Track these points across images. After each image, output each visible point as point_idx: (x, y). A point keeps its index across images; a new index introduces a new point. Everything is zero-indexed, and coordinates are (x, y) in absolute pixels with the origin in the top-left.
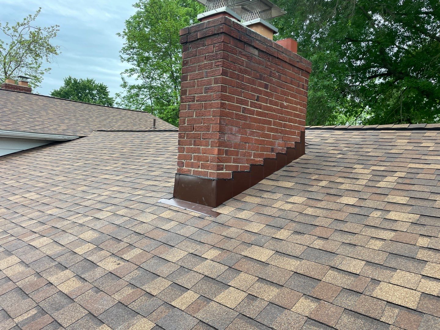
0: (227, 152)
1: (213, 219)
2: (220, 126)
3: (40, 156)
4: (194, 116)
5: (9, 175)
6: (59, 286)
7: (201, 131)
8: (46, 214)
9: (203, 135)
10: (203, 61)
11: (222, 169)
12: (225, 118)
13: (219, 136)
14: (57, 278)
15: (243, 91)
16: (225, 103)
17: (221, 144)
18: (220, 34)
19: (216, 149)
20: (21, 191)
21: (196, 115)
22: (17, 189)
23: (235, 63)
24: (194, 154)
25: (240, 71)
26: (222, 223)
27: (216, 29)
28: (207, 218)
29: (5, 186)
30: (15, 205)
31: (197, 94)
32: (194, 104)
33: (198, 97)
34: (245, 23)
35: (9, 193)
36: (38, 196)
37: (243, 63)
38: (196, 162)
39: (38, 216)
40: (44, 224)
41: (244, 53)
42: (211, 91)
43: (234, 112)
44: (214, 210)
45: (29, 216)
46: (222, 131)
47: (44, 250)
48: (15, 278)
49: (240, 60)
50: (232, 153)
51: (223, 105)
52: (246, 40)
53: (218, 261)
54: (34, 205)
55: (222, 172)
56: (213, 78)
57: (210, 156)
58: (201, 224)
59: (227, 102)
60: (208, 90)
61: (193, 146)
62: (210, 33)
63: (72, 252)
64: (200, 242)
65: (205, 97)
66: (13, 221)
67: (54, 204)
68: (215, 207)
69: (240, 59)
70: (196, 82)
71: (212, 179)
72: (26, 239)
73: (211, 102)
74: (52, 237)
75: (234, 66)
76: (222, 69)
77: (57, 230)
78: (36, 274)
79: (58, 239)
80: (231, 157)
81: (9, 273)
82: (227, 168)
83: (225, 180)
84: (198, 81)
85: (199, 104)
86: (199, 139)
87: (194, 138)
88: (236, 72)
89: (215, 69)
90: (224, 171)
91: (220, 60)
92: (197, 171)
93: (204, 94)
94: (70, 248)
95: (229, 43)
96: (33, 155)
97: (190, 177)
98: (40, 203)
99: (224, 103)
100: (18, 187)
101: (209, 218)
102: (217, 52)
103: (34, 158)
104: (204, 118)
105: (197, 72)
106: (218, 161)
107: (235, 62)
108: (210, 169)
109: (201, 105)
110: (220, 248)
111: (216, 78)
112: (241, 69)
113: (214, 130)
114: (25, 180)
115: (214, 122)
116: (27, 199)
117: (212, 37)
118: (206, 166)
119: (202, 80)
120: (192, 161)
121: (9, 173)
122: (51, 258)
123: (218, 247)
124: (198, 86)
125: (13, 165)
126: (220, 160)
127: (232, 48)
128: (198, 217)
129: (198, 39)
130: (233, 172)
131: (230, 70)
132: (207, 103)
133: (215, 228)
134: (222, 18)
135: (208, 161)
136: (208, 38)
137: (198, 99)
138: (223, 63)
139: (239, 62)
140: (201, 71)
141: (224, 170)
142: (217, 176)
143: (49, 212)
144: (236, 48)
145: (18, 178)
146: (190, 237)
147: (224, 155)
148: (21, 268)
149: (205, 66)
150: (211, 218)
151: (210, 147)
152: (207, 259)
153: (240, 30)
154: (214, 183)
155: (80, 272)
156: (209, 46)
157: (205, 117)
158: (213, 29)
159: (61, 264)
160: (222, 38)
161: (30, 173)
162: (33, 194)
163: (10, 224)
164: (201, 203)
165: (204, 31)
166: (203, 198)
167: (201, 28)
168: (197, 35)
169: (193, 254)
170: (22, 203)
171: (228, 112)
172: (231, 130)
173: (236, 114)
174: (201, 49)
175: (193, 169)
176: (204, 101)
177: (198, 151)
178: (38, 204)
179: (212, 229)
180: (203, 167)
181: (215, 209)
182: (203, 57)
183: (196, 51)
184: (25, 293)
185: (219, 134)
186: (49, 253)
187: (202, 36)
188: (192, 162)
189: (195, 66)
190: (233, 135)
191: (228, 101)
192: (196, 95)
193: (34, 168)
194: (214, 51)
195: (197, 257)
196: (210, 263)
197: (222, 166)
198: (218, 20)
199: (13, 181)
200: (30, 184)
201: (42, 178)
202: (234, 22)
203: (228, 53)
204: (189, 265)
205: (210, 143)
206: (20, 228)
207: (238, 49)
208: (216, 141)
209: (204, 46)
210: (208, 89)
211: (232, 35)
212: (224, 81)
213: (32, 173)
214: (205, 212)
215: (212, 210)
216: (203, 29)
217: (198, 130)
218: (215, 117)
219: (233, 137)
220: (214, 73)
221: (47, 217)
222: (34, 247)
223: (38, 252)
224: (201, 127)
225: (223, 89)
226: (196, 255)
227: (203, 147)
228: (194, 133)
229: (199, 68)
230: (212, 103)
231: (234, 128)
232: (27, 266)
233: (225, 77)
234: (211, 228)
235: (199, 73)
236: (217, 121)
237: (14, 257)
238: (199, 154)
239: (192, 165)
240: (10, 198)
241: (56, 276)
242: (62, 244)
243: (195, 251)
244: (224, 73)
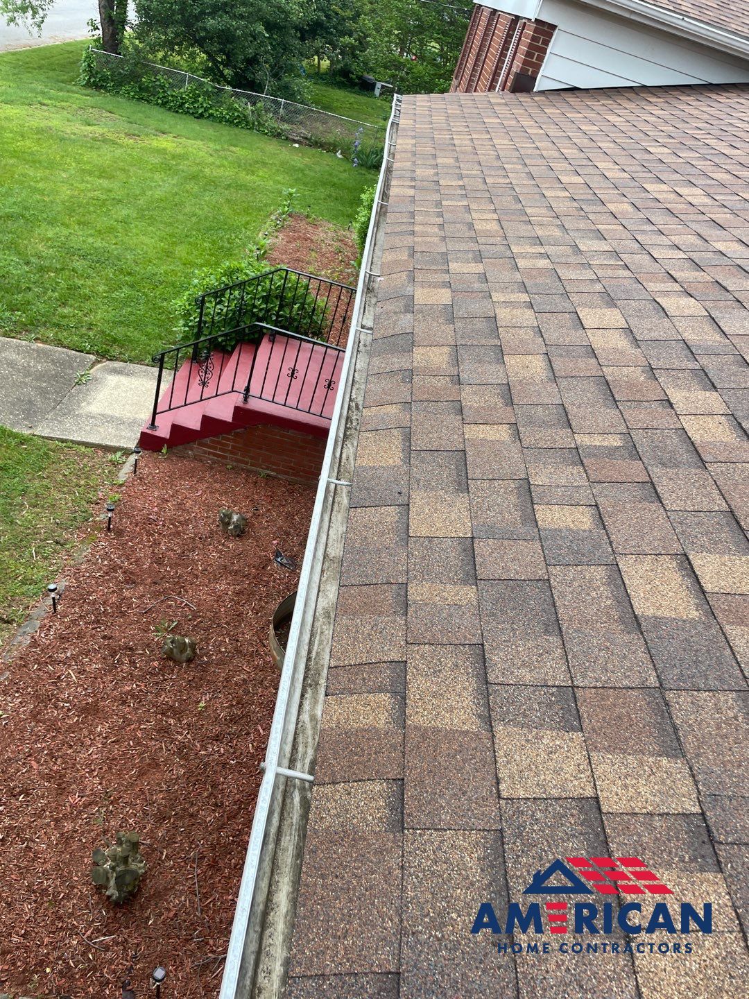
6: (684, 417)
8: (711, 248)
14: (687, 399)
20: (677, 176)
22: (669, 169)
29: (647, 156)
30: (652, 204)
35: (650, 175)
36: (708, 201)
39: (692, 244)
40: (699, 267)
45: (673, 238)
47: (681, 324)
48: (604, 355)
54: (692, 217)
63: (739, 357)
66: (639, 238)
67: (737, 232)
72: (651, 286)
74: (708, 303)
77: (723, 292)
78: (648, 368)
79: (720, 315)
81: (598, 341)
94: (738, 348)
98: (706, 218)
100: (672, 166)
116: (682, 200)
122: (689, 348)
143: (720, 246)
148: (623, 343)
155: (742, 411)
159: (706, 374)
162: (698, 191)
163: (630, 241)
170: (668, 206)
178: (701, 217)
184: (613, 396)
186: (688, 336)
206: (647, 257)
221: (710, 255)
222: (663, 309)
223: (666, 322)
232: (636, 342)
237: (616, 311)
240: (647, 186)
241: (685, 393)
242: (725, 329)
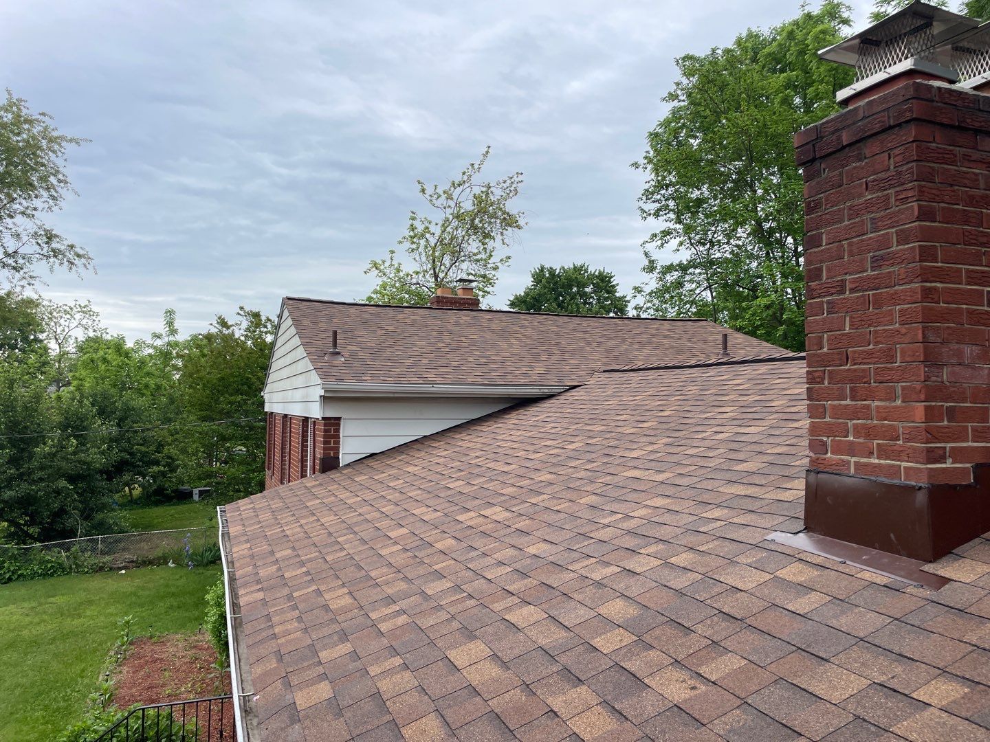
0: (952, 414)
1: (927, 593)
2: (925, 348)
3: (502, 429)
4: (847, 329)
5: (453, 470)
6: (570, 721)
7: (870, 363)
8: (527, 555)
9: (876, 374)
10: (861, 196)
11: (942, 459)
12: (938, 327)
13: (925, 372)
14: (565, 702)
15: (984, 249)
16: (935, 289)
17: (933, 392)
18: (904, 125)
19: (919, 409)
20: (477, 502)
21: (850, 325)
22: (470, 498)
23: (952, 185)
24: (855, 422)
25: (972, 200)
26: (959, 606)
27: (891, 115)
28: (910, 590)
29: (449, 493)
30: (469, 532)
31: (851, 274)
32: (844, 299)
33: (853, 281)
34: (966, 84)
35: (458, 507)
36: (508, 514)
37: (978, 180)
38: (861, 440)
39: (512, 556)
40: (524, 575)
41: (976, 155)
42: (891, 261)
43: (964, 306)
44: (929, 568)
45: (495, 556)
46: (931, 360)
47: (533, 633)
48: (485, 689)
49: (968, 176)
50: (967, 415)
51: (927, 294)
52: (977, 124)
53: (964, 714)
54: (503, 532)
55: (944, 466)
56: (894, 230)
57: (901, 426)
58: (897, 605)
59: (938, 285)
60: (880, 262)
61: (848, 402)
62: (877, 128)
63: (586, 645)
64: (899, 655)
65: (875, 279)
66: (470, 566)
67: (539, 534)
68: (930, 562)
69: (968, 173)
70: (846, 246)
71: (914, 487)
72: (497, 607)
73: (892, 290)
74: (543, 605)
75: (953, 194)
76: (919, 204)
77: (551, 590)
78: (524, 686)
79: (557, 613)
80: (967, 427)
81: (474, 678)
82: (958, 455)
83: (955, 486)
84: (850, 245)
85: (858, 297)
86: (864, 383)
87: (852, 381)
88: (960, 207)
89: (897, 209)
90: (949, 464)
91: (909, 186)
92: (867, 465)
93: (870, 273)
94: (582, 636)
95: (932, 140)
96: (490, 428)
97: (848, 481)
98: (513, 530)
99: (930, 288)
100: (471, 494)
101: (917, 592)
102: (900, 169)
103: (492, 435)
104: (876, 331)
105: (847, 223)
106: (927, 438)
107: (952, 183)
108: (906, 458)
109: (865, 300)
110: (964, 678)
111: (901, 231)
112: (972, 197)
113: (908, 359)
114: (482, 480)
115: (907, 339)
116: (489, 520)
117: (881, 137)
118: (893, 451)
119: (863, 240)
120: (851, 438)
121: (453, 465)
122: (547, 653)
123: (957, 676)
124: (851, 254)
125: (458, 449)
126: (932, 435)
127: (941, 151)
128: (884, 586)
129: (844, 147)
130: (977, 465)
131: (942, 205)
132: (881, 293)
133: (940, 619)
134: (906, 87)
135: (897, 439)
136: (871, 140)
137: (854, 286)
138: (920, 191)
139: (966, 181)
140: (857, 220)
141: (949, 460)
142: (930, 477)
143: (532, 550)
144: (951, 148)
145: (469, 476)
146: (870, 640)
147: (946, 423)
148: (494, 671)
149: (868, 206)
150: (921, 590)
151: (899, 402)
152: (931, 705)
153: (959, 103)
154: (921, 498)
155: (610, 694)
156: (876, 157)
157: (879, 328)
158: (884, 116)
159: (569, 671)
160: (911, 132)
161: (487, 466)
162: (498, 509)
163: (464, 571)
164: (887, 547)
165: (859, 126)
166: (892, 535)
167: (849, 122)
168: (839, 138)
169: (885, 687)
170: (481, 529)
171: (945, 307)
172: (959, 354)
173: (970, 312)
174: (855, 168)
175: (854, 459)
176: (870, 290)
177: (865, 413)
178: (509, 530)
179: (930, 623)
180: (883, 453)
181: (931, 565)
182: (861, 185)
183: (841, 174)
184: (507, 727)
185: (925, 366)
186: (542, 641)
187: (854, 139)
188: (850, 441)
189: (839, 210)
190: (968, 366)
191: (941, 282)
192: (848, 277)
193: (494, 455)
194: (892, 167)
195: (900, 697)
196: (941, 717)
197: (941, 452)
198: (894, 93)
199: (461, 483)
200: (491, 488)
201: (510, 476)
202: (939, 88)
203: (932, 165)
204: (879, 717)
205: (899, 391)
206: (483, 581)
207: (958, 149)
208: (918, 385)
209: (860, 160)
210: (882, 258)
211: (938, 120)
212: (926, 235)
213: (492, 465)
214: (902, 573)
215: (922, 568)
216: (854, 123)
217: (860, 360)
218: (907, 326)
219: (968, 372)
220: (894, 219)
221: (528, 561)
222: (513, 624)
223: (521, 637)
224: (870, 354)
225: (927, 254)
226: (895, 691)
227: (877, 403)
228: (849, 370)
229: (852, 212)
230: (896, 293)
231: (967, 350)
232: (505, 665)
233: (928, 224)
234: (928, 618)
235: (851, 224)
236: (916, 335)
237: (478, 642)
238: (870, 421)
239: (851, 450)
240: (459, 518)
241: (561, 698)
242: (566, 623)
243: (889, 680)
244: (925, 215)
